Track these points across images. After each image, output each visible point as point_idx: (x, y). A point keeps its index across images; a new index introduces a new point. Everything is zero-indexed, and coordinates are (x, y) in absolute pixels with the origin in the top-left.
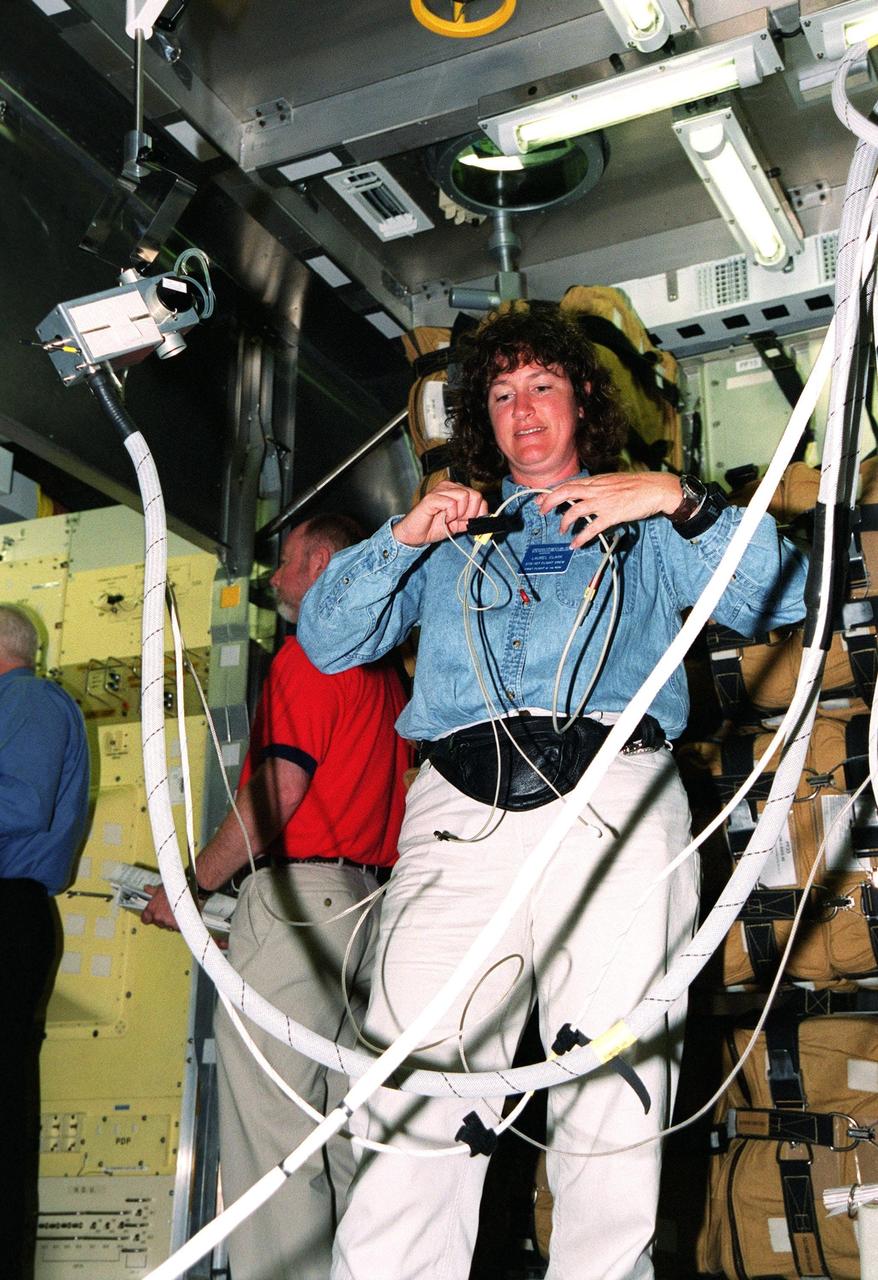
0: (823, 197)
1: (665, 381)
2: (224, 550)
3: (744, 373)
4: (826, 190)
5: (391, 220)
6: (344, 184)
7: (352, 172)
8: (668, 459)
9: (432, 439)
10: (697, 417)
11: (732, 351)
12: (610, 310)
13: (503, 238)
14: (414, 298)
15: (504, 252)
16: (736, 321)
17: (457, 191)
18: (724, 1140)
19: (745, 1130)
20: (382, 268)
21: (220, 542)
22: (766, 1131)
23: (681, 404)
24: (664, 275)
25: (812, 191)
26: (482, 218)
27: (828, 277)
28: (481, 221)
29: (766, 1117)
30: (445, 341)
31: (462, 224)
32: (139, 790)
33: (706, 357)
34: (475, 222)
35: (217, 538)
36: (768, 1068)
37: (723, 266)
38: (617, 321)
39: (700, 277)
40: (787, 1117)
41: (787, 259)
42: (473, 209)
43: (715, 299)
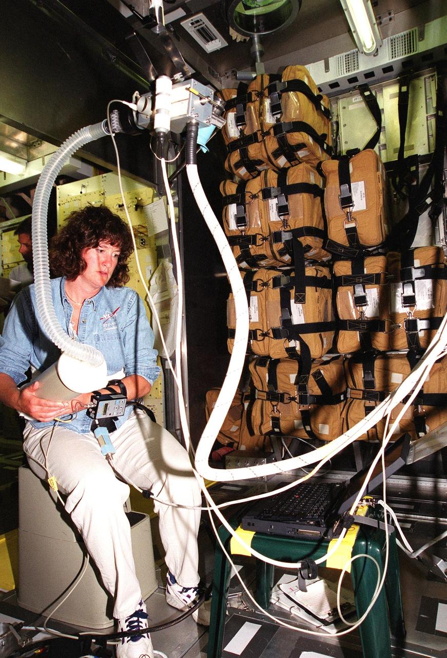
0: (390, 19)
1: (324, 108)
2: (157, 186)
3: (356, 103)
4: (392, 15)
5: (210, 43)
6: (188, 25)
7: (192, 20)
8: (326, 141)
9: (232, 138)
10: (337, 123)
11: (351, 93)
12: (303, 76)
13: (257, 47)
14: (222, 78)
15: (258, 54)
16: (353, 80)
17: (237, 26)
18: (346, 398)
19: (353, 396)
20: (208, 65)
21: (155, 183)
22: (361, 397)
23: (330, 117)
24: (323, 61)
25: (386, 16)
26: (248, 39)
27: (393, 57)
28: (247, 40)
29: (362, 392)
30: (235, 94)
31: (239, 42)
32: (136, 274)
33: (340, 96)
34: (245, 40)
35: (153, 182)
36: (363, 376)
37: (348, 55)
38: (306, 81)
39: (339, 60)
40: (368, 393)
41: (376, 50)
42: (244, 34)
43: (345, 71)
